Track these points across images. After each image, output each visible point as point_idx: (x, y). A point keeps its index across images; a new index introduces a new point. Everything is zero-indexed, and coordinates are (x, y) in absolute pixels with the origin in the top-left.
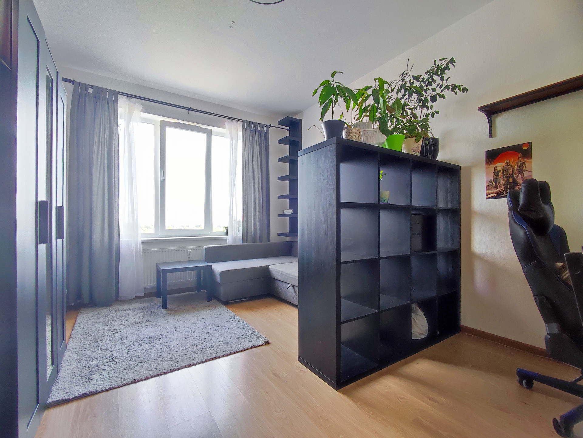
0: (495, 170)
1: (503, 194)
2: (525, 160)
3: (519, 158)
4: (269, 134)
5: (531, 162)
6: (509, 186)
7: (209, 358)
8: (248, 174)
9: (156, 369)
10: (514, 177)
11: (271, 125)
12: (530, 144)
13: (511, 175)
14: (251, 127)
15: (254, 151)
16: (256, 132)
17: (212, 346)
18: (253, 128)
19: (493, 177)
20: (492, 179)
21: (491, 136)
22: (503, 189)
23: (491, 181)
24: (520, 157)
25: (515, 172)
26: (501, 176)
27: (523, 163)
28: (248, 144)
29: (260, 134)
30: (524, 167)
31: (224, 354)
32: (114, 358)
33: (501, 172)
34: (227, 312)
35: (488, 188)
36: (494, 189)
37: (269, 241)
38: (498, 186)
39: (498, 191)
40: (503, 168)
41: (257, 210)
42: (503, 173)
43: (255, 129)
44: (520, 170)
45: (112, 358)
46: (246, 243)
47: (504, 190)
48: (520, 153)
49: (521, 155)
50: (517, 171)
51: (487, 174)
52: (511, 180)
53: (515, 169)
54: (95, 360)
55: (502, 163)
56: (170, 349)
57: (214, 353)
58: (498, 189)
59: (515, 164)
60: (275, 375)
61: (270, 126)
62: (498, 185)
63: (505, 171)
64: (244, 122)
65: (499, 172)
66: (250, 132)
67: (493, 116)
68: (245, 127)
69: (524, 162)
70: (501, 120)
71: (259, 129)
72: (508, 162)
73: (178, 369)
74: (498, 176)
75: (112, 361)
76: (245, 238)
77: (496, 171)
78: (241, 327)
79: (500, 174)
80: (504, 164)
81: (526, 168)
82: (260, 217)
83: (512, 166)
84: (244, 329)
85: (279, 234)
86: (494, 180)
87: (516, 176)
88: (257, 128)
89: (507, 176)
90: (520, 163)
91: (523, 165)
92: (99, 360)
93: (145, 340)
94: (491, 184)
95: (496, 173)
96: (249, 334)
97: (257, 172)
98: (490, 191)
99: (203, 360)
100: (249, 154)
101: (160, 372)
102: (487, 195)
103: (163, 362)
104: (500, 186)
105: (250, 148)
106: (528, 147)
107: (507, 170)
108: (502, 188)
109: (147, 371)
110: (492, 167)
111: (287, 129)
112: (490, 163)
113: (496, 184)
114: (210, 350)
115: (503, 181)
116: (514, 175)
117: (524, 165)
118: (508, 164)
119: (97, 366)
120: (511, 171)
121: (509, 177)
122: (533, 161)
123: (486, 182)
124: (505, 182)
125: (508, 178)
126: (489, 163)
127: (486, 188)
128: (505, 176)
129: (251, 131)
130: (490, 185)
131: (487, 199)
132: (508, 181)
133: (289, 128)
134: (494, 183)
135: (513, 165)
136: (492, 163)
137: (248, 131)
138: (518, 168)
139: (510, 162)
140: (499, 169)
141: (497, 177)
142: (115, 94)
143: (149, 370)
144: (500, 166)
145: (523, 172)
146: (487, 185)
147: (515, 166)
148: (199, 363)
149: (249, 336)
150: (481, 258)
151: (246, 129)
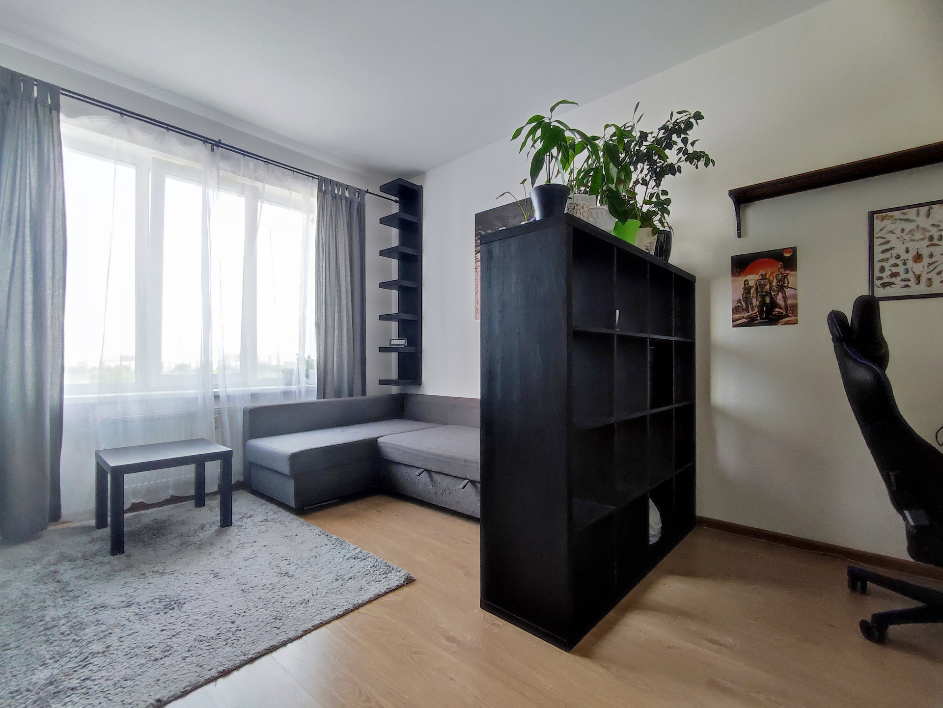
0: (745, 285)
1: (757, 320)
2: (787, 272)
3: (779, 269)
4: (364, 206)
5: (796, 275)
6: (765, 309)
7: (309, 626)
8: (328, 273)
9: (201, 666)
10: (772, 297)
11: (368, 190)
12: (794, 250)
13: (768, 293)
14: (333, 190)
15: (339, 234)
16: (342, 200)
17: (304, 600)
18: (336, 192)
19: (743, 294)
20: (741, 298)
21: (739, 235)
22: (756, 313)
23: (739, 301)
24: (781, 268)
25: (774, 289)
26: (753, 294)
27: (785, 277)
28: (328, 221)
29: (349, 204)
30: (787, 282)
31: (335, 613)
32: (87, 657)
33: (754, 288)
34: (309, 528)
35: (736, 310)
36: (744, 313)
37: (364, 393)
38: (750, 309)
39: (749, 315)
40: (757, 283)
41: (345, 339)
42: (757, 289)
43: (340, 193)
44: (780, 286)
45: (85, 659)
46: (324, 398)
47: (758, 313)
48: (781, 262)
49: (781, 265)
50: (776, 287)
51: (734, 290)
52: (768, 300)
53: (774, 284)
54: (41, 668)
55: (755, 275)
56: (216, 618)
57: (315, 614)
58: (749, 312)
59: (773, 277)
60: (450, 639)
61: (367, 192)
62: (749, 306)
63: (760, 286)
64: (322, 181)
65: (751, 287)
66: (332, 199)
67: (742, 206)
68: (323, 189)
69: (785, 274)
70: (755, 212)
71: (347, 195)
72: (763, 273)
73: (252, 660)
74: (750, 293)
75: (86, 665)
76: (322, 390)
77: (747, 286)
78: (348, 555)
79: (752, 291)
80: (757, 277)
81: (789, 283)
82: (348, 352)
83: (769, 280)
84: (355, 558)
85: (382, 382)
86: (744, 299)
87: (774, 295)
88: (343, 193)
89: (763, 294)
90: (781, 276)
91: (784, 280)
92: (51, 667)
93: (151, 608)
94: (739, 304)
95: (747, 289)
96: (369, 568)
97: (344, 271)
98: (738, 316)
99: (300, 633)
100: (331, 238)
101: (214, 673)
102: (734, 321)
103: (211, 650)
104: (753, 309)
105: (332, 227)
106: (791, 254)
107: (762, 286)
108: (755, 311)
109: (182, 676)
110: (741, 280)
111: (396, 201)
112: (739, 274)
113: (747, 305)
114: (306, 609)
115: (756, 301)
116: (773, 294)
117: (786, 279)
118: (763, 277)
119: (51, 683)
120: (768, 286)
121: (765, 296)
122: (798, 275)
123: (733, 301)
124: (760, 302)
125: (763, 297)
126: (737, 274)
127: (733, 310)
128: (759, 294)
129: (335, 197)
130: (739, 306)
131: (733, 327)
132: (763, 302)
133: (398, 199)
134: (743, 304)
135: (771, 278)
136: (740, 275)
137: (329, 197)
138: (778, 284)
139: (766, 274)
140: (752, 283)
141: (748, 296)
142: (54, 91)
143: (184, 672)
144: (753, 279)
145: (785, 289)
146: (735, 306)
147: (773, 281)
148: (291, 640)
149: (372, 572)
150: (725, 414)
151: (325, 193)
